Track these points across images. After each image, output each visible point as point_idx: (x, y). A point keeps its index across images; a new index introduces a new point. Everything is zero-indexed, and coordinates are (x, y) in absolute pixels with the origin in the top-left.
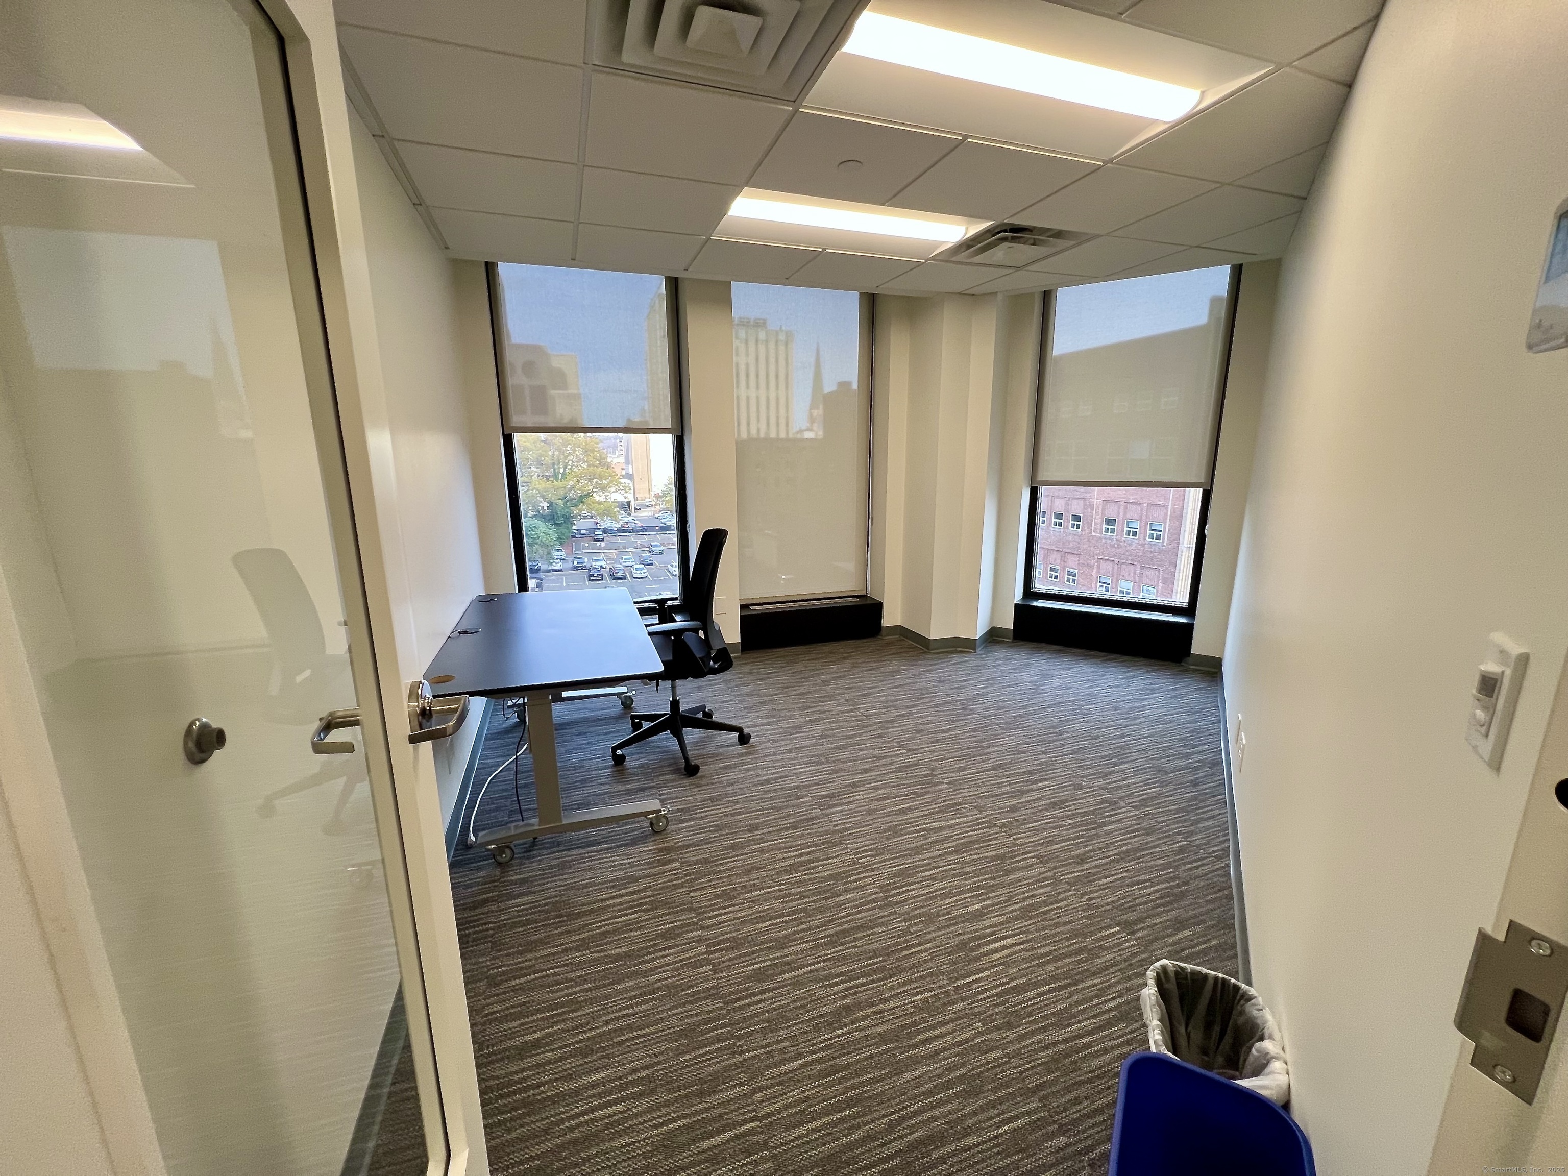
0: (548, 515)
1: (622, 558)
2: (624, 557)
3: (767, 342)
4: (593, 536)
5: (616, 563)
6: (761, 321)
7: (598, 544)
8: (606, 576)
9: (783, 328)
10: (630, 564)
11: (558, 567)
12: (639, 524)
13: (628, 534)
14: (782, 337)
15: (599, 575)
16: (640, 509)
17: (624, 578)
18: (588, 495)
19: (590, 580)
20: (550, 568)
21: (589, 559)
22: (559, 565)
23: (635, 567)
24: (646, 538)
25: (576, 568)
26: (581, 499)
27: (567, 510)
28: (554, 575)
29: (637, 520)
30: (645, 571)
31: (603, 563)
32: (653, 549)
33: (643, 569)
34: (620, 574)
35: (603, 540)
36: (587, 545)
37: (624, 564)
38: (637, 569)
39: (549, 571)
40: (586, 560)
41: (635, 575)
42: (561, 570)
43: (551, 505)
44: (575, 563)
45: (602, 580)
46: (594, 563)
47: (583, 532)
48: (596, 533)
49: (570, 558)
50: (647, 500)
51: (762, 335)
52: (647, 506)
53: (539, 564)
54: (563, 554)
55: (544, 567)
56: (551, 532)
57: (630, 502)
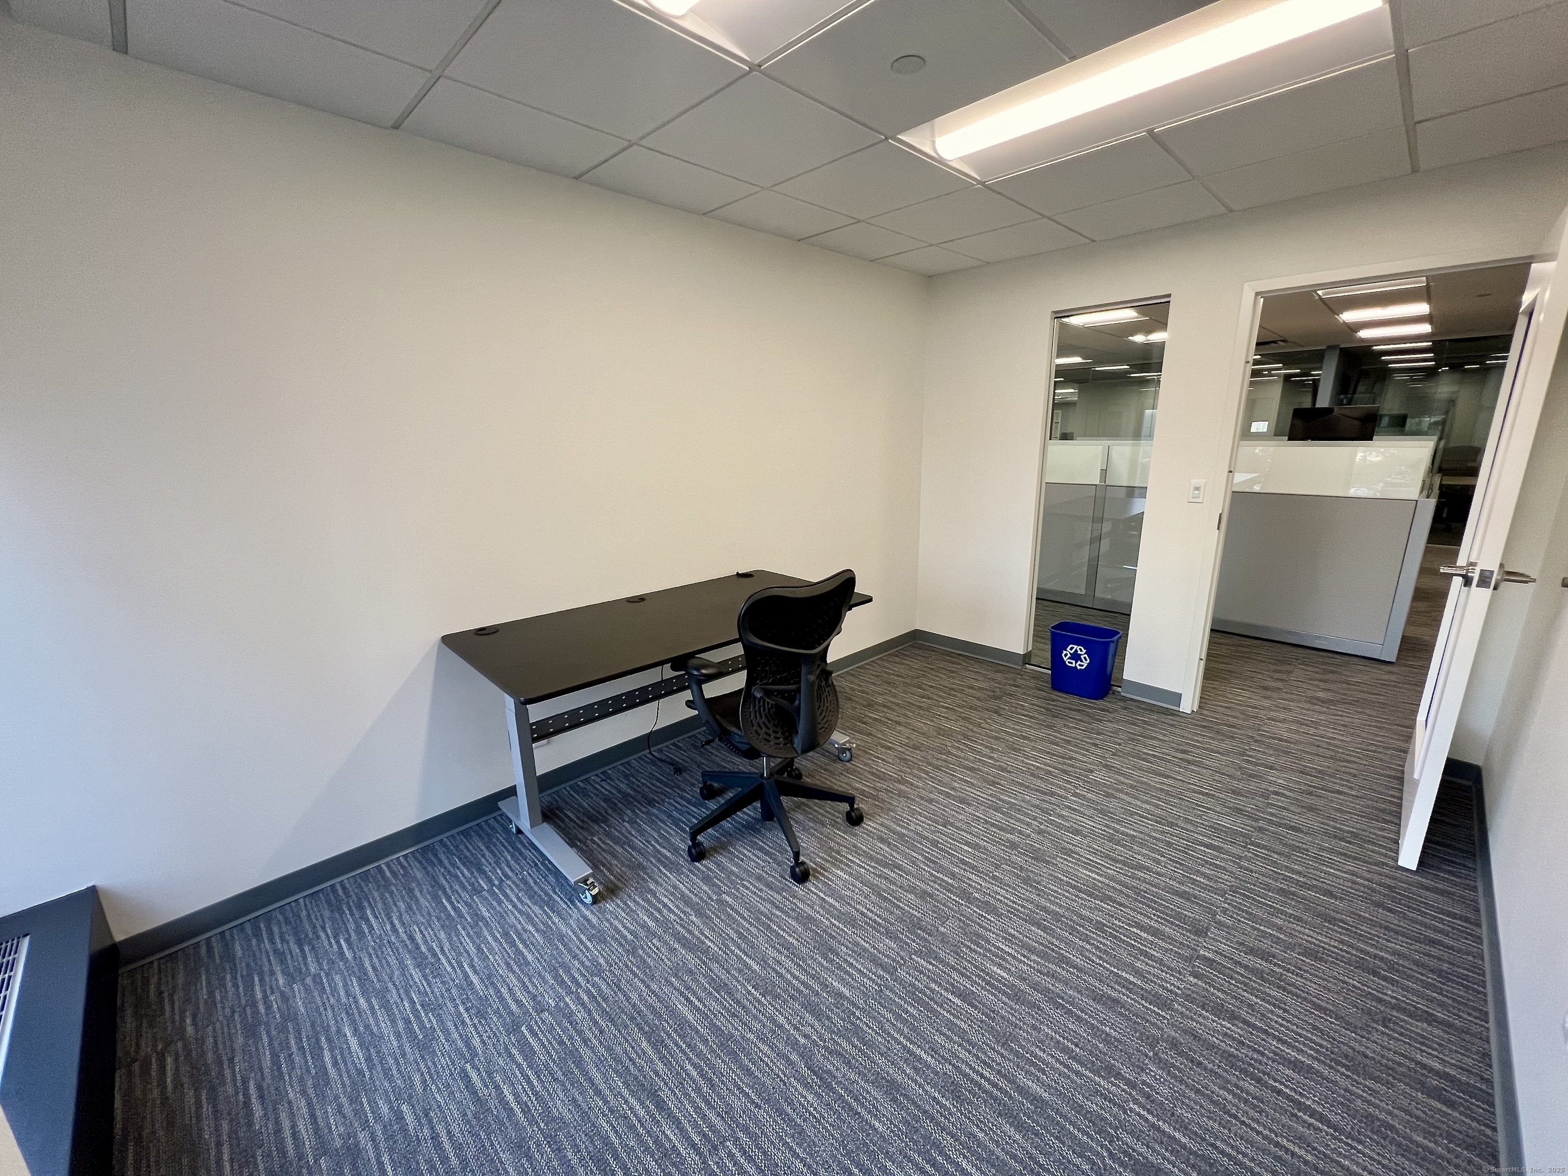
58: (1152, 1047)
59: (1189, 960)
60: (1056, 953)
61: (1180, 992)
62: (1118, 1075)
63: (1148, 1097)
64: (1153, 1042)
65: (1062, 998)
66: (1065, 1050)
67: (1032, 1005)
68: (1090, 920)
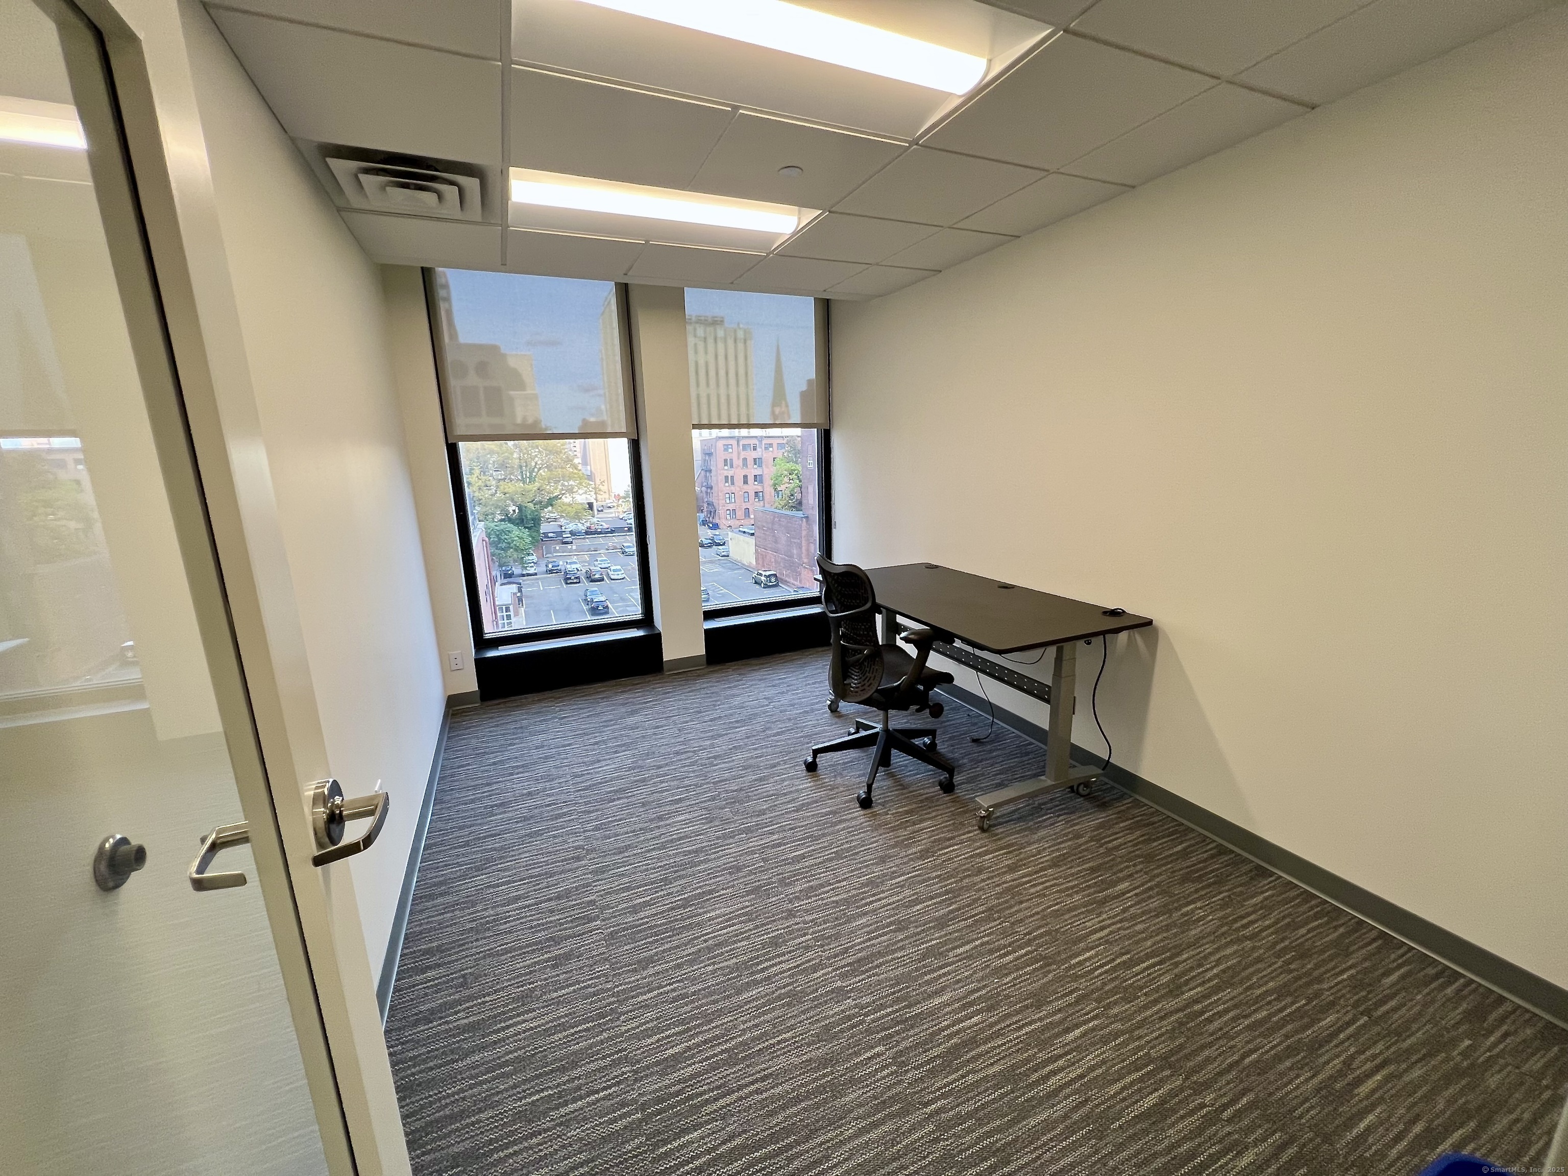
0: (516, 519)
1: (597, 560)
2: (599, 559)
3: (725, 340)
4: (560, 538)
5: (589, 565)
6: (719, 319)
7: (569, 546)
8: (583, 578)
9: (741, 326)
10: (607, 565)
11: (532, 571)
12: (606, 526)
13: (596, 535)
14: (740, 334)
15: (577, 578)
16: (602, 511)
17: (602, 580)
18: (556, 498)
19: (567, 583)
20: (524, 573)
21: (563, 562)
22: (533, 569)
23: (612, 568)
24: (616, 540)
25: (551, 572)
26: (550, 502)
27: (536, 513)
28: (528, 580)
29: (602, 521)
30: (623, 572)
31: (578, 566)
32: (627, 550)
33: (620, 570)
34: (597, 576)
35: (572, 543)
36: (558, 548)
37: (600, 566)
38: (614, 571)
39: (523, 575)
40: (561, 563)
41: (613, 577)
42: (536, 574)
43: (520, 508)
44: (550, 566)
45: (579, 582)
46: (568, 566)
47: (550, 535)
48: (564, 536)
49: (544, 562)
50: (608, 501)
51: (721, 333)
52: (610, 507)
53: (513, 569)
54: (534, 558)
55: (517, 571)
56: (525, 536)
57: (592, 503)
58: (588, 850)
59: (603, 909)
60: (668, 847)
61: (593, 885)
62: (593, 830)
63: (576, 833)
64: (588, 852)
65: (642, 833)
66: (620, 820)
67: (651, 820)
68: (676, 879)
